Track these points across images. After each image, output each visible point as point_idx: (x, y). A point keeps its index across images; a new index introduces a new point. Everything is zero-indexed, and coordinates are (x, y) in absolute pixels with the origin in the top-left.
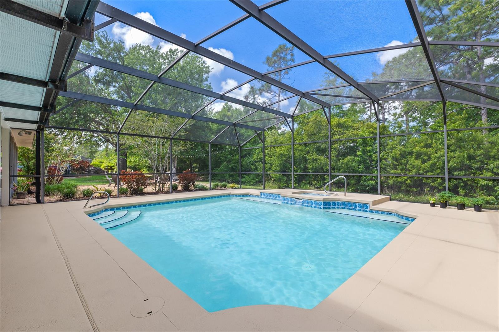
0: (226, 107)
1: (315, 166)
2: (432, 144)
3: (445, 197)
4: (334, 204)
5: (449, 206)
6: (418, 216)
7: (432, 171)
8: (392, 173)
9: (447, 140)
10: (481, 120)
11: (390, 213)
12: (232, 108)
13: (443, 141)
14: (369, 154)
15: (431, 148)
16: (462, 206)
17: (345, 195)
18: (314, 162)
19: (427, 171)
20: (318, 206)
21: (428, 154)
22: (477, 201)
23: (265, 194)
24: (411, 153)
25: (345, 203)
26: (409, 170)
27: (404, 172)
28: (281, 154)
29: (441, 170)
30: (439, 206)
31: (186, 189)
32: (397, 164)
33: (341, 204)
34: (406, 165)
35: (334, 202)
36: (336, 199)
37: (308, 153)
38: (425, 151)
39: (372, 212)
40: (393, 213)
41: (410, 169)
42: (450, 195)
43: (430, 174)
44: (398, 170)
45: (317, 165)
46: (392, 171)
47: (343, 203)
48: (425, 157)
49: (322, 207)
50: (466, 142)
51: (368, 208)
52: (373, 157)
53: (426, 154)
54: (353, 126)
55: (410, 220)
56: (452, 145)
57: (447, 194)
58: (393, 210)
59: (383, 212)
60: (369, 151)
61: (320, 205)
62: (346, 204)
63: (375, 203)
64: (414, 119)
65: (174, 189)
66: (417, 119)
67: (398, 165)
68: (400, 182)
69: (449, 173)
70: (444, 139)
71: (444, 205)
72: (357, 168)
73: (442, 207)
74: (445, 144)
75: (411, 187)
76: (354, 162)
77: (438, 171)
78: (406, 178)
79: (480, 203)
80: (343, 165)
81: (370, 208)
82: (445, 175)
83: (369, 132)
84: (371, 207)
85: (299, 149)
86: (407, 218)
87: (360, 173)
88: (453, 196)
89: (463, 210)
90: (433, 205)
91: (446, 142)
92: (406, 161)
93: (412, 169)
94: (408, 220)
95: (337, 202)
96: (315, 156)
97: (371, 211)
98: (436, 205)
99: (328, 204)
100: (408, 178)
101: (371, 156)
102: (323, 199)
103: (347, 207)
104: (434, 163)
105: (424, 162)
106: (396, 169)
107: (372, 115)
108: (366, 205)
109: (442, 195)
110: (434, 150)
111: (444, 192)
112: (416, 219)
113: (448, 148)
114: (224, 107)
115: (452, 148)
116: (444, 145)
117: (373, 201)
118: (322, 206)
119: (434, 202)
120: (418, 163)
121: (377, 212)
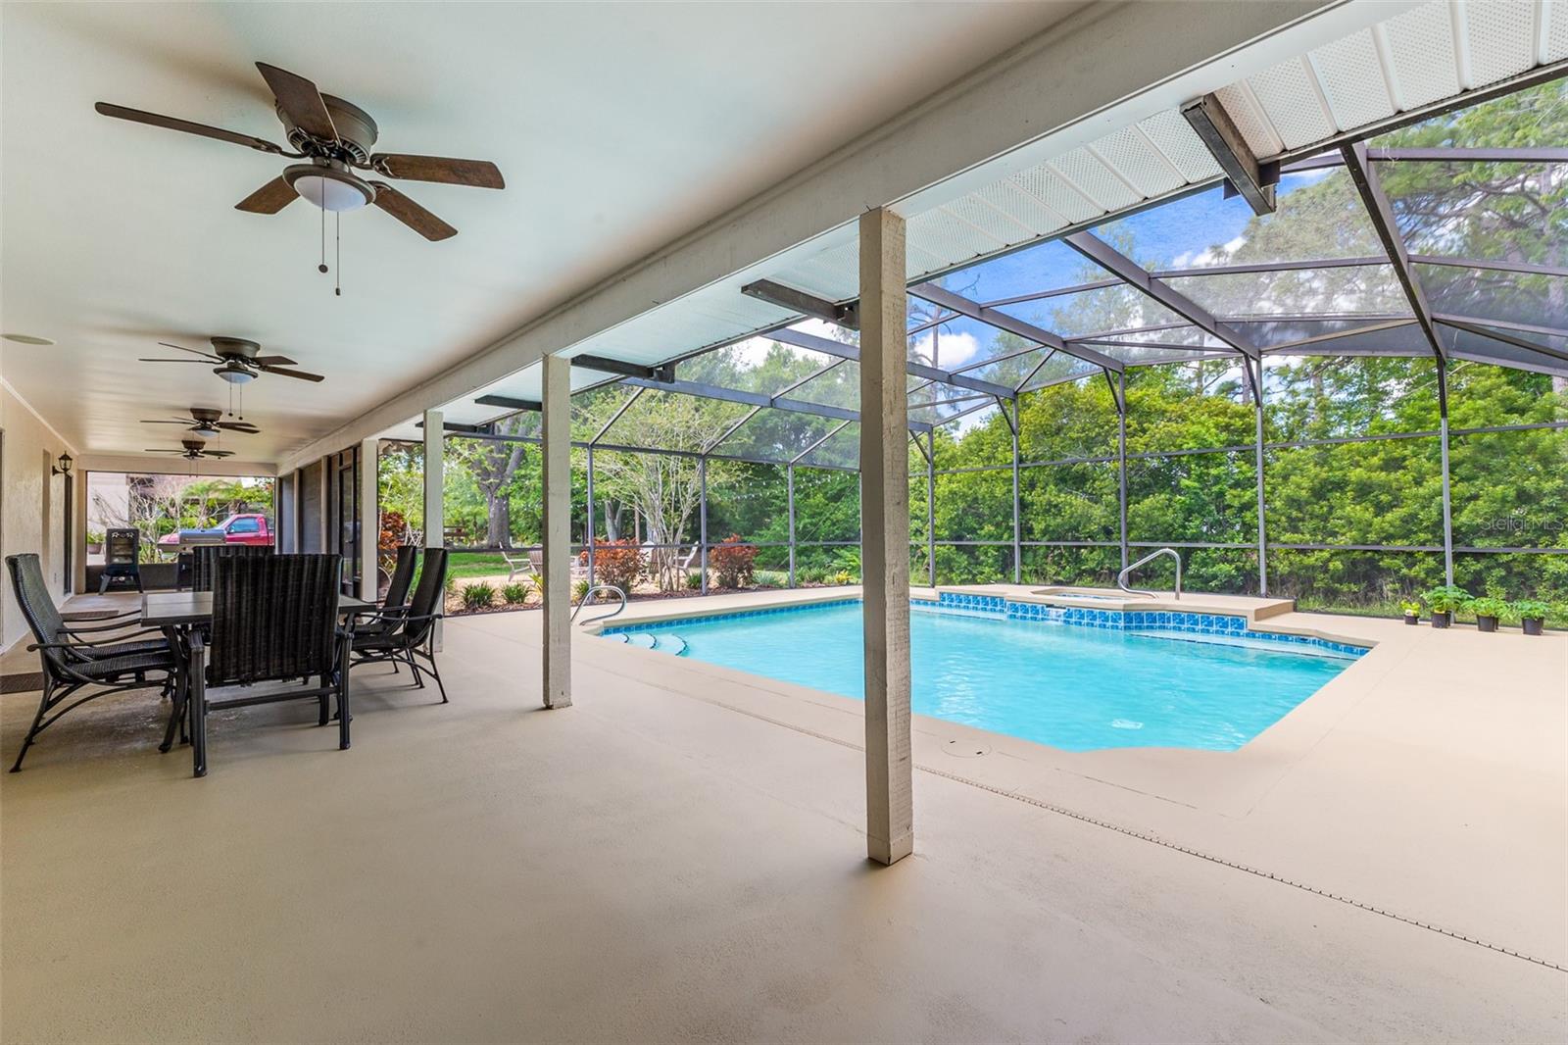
0: (775, 354)
1: (1052, 523)
2: (1404, 459)
3: (1445, 600)
4: (1152, 618)
5: (1456, 622)
6: (1377, 643)
7: (1405, 537)
8: (1285, 543)
9: (1450, 447)
10: (1550, 388)
11: (1303, 640)
12: (793, 357)
13: (1439, 451)
14: (1215, 489)
15: (1401, 471)
16: (1490, 623)
17: (1178, 598)
18: (1048, 511)
19: (1389, 537)
20: (1110, 623)
21: (1391, 487)
22: (1531, 609)
23: (954, 596)
24: (1340, 486)
25: (1180, 615)
26: (1334, 534)
27: (1320, 538)
28: (953, 493)
29: (1434, 533)
30: (1430, 623)
31: (729, 586)
32: (1300, 515)
33: (1169, 618)
34: (1326, 519)
35: (1152, 614)
36: (1158, 605)
37: (1032, 485)
38: (1383, 478)
39: (1254, 636)
40: (1312, 639)
41: (1337, 529)
42: (1458, 594)
43: (1399, 544)
44: (1303, 534)
45: (1059, 520)
46: (1286, 537)
47: (1174, 615)
48: (1382, 497)
49: (1123, 624)
50: (1504, 454)
51: (1242, 628)
52: (1228, 497)
53: (1385, 487)
54: (1165, 411)
55: (1357, 653)
56: (1463, 462)
57: (1451, 592)
58: (1310, 630)
59: (1284, 637)
60: (1217, 479)
61: (1114, 620)
62: (1183, 619)
63: (1261, 614)
64: (1341, 383)
65: (696, 587)
66: (1349, 381)
67: (1303, 520)
68: (1307, 568)
69: (1455, 541)
70: (1440, 443)
71: (1443, 620)
72: (1180, 527)
73: (1436, 625)
74: (1443, 459)
75: (1340, 581)
76: (1171, 510)
77: (1422, 536)
78: (1326, 555)
79: (1537, 614)
80: (1138, 519)
81: (1249, 628)
82: (1443, 544)
83: (1217, 426)
84: (1253, 624)
85: (1005, 476)
86: (1350, 648)
87: (1187, 540)
88: (1466, 596)
89: (1493, 631)
90: (1413, 620)
91: (1445, 454)
92: (1325, 509)
93: (1344, 530)
94: (1351, 651)
95: (1160, 614)
96: (1053, 494)
97: (1252, 635)
98: (1419, 622)
99: (1134, 619)
100: (1332, 555)
101: (1221, 494)
102: (1125, 606)
103: (1186, 626)
104: (1410, 515)
105: (1381, 509)
106: (1295, 530)
107: (1207, 370)
108: (1238, 620)
109: (1436, 595)
110: (1409, 477)
111: (1441, 588)
112: (1372, 651)
113: (1452, 472)
114: (769, 354)
115: (1462, 471)
116: (1439, 461)
117: (1257, 611)
118: (1121, 624)
119: (1416, 612)
120: (1361, 512)
121: (1267, 636)
